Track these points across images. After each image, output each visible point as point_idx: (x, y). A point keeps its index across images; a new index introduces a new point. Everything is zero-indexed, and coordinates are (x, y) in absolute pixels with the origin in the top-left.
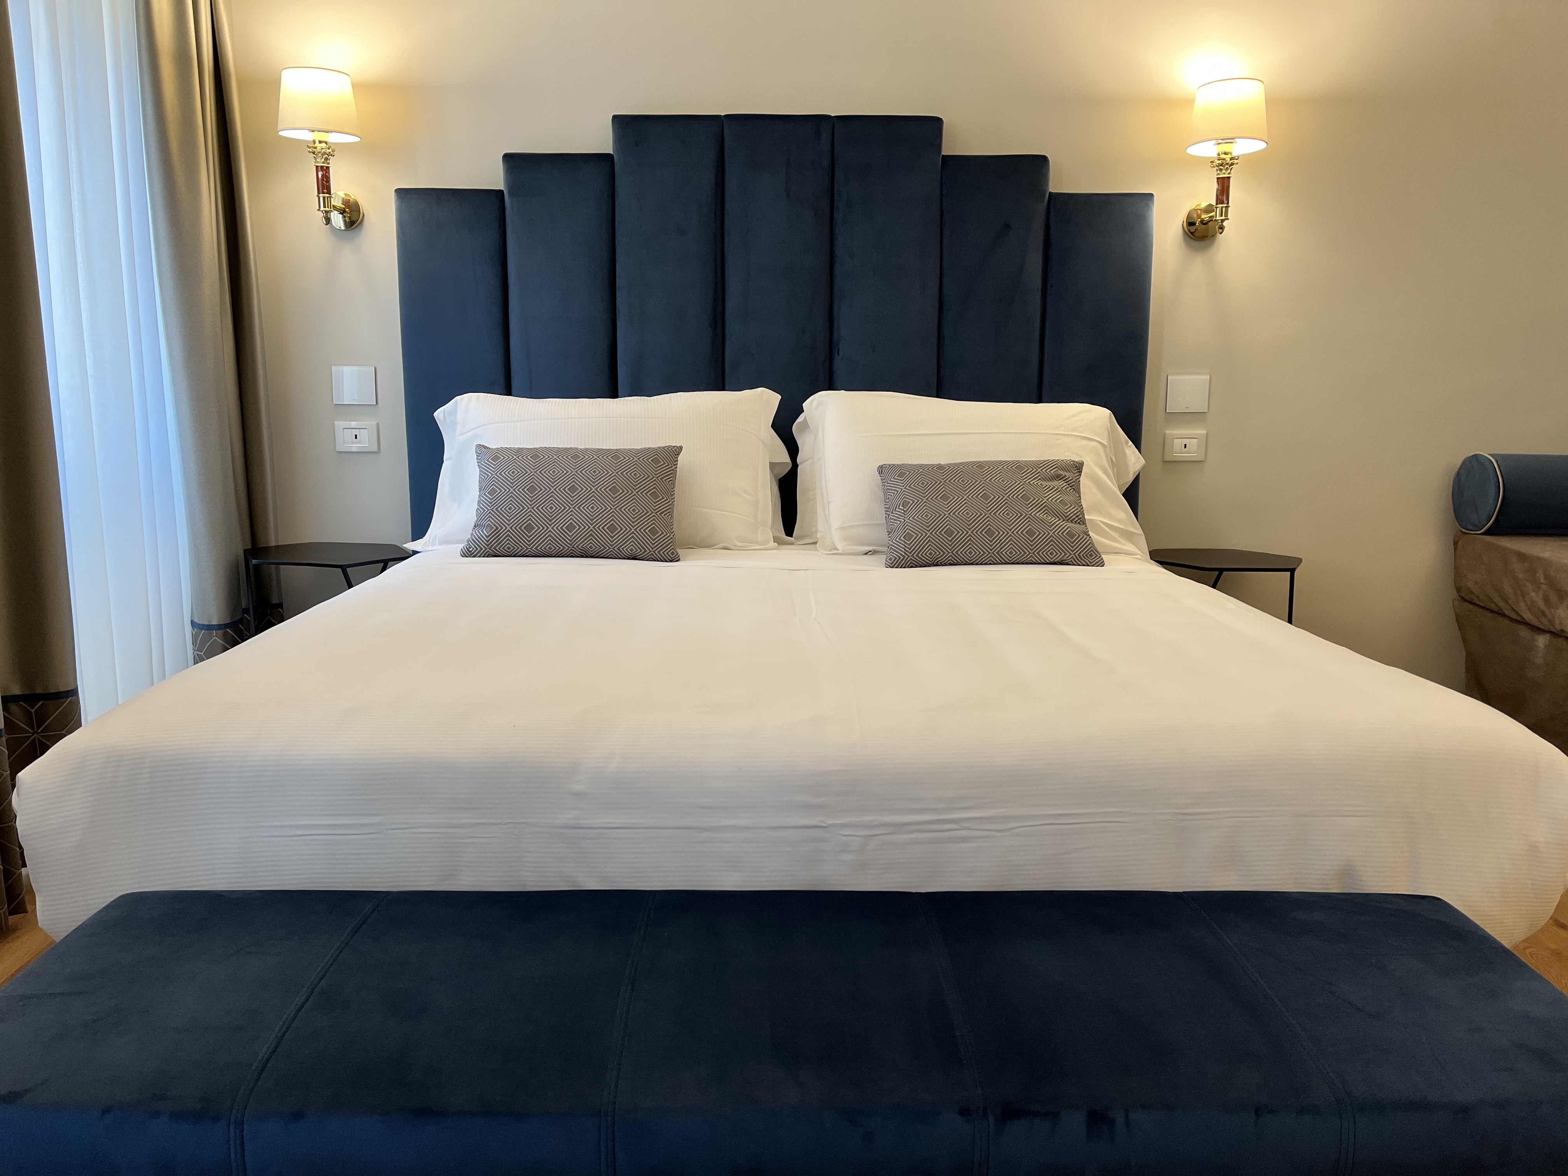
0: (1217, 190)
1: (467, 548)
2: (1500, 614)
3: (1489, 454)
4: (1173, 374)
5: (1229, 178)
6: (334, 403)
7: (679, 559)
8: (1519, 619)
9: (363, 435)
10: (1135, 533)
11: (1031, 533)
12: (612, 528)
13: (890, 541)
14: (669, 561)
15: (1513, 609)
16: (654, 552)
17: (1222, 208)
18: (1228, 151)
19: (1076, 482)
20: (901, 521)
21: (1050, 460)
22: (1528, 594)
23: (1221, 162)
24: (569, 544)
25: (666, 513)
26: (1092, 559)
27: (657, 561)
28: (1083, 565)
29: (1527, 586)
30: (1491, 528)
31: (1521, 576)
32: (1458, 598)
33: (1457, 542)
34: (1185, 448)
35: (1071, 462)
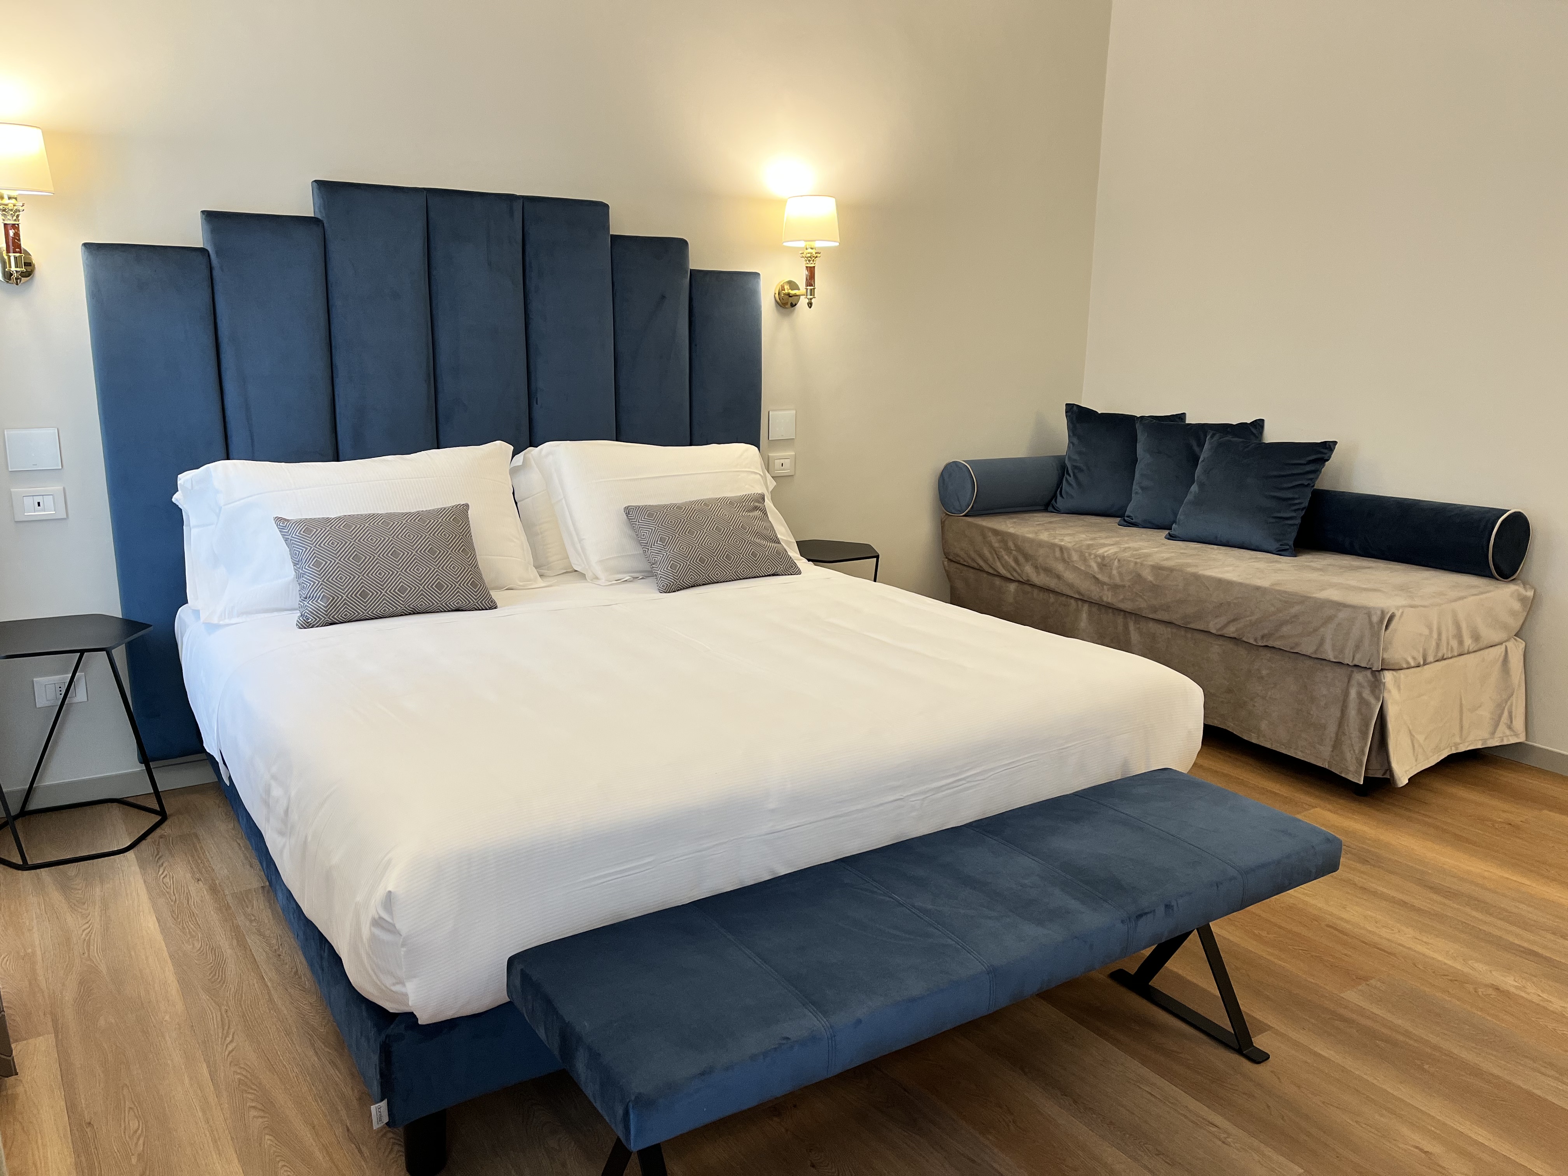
0: (807, 275)
1: (304, 620)
2: (981, 570)
3: (964, 461)
4: (772, 410)
6: (10, 470)
7: (497, 606)
8: (995, 573)
9: (48, 501)
10: (791, 542)
11: (754, 554)
12: (440, 586)
13: (658, 570)
14: (490, 609)
15: (991, 567)
16: (477, 603)
17: (811, 290)
18: (813, 247)
19: (765, 510)
20: (664, 555)
21: (746, 495)
22: (1002, 557)
23: (809, 255)
24: (403, 605)
25: (476, 566)
26: (793, 570)
27: (480, 610)
28: (789, 575)
29: (1001, 552)
30: (969, 511)
31: (996, 545)
32: (947, 560)
33: (944, 522)
34: (782, 466)
35: (757, 495)
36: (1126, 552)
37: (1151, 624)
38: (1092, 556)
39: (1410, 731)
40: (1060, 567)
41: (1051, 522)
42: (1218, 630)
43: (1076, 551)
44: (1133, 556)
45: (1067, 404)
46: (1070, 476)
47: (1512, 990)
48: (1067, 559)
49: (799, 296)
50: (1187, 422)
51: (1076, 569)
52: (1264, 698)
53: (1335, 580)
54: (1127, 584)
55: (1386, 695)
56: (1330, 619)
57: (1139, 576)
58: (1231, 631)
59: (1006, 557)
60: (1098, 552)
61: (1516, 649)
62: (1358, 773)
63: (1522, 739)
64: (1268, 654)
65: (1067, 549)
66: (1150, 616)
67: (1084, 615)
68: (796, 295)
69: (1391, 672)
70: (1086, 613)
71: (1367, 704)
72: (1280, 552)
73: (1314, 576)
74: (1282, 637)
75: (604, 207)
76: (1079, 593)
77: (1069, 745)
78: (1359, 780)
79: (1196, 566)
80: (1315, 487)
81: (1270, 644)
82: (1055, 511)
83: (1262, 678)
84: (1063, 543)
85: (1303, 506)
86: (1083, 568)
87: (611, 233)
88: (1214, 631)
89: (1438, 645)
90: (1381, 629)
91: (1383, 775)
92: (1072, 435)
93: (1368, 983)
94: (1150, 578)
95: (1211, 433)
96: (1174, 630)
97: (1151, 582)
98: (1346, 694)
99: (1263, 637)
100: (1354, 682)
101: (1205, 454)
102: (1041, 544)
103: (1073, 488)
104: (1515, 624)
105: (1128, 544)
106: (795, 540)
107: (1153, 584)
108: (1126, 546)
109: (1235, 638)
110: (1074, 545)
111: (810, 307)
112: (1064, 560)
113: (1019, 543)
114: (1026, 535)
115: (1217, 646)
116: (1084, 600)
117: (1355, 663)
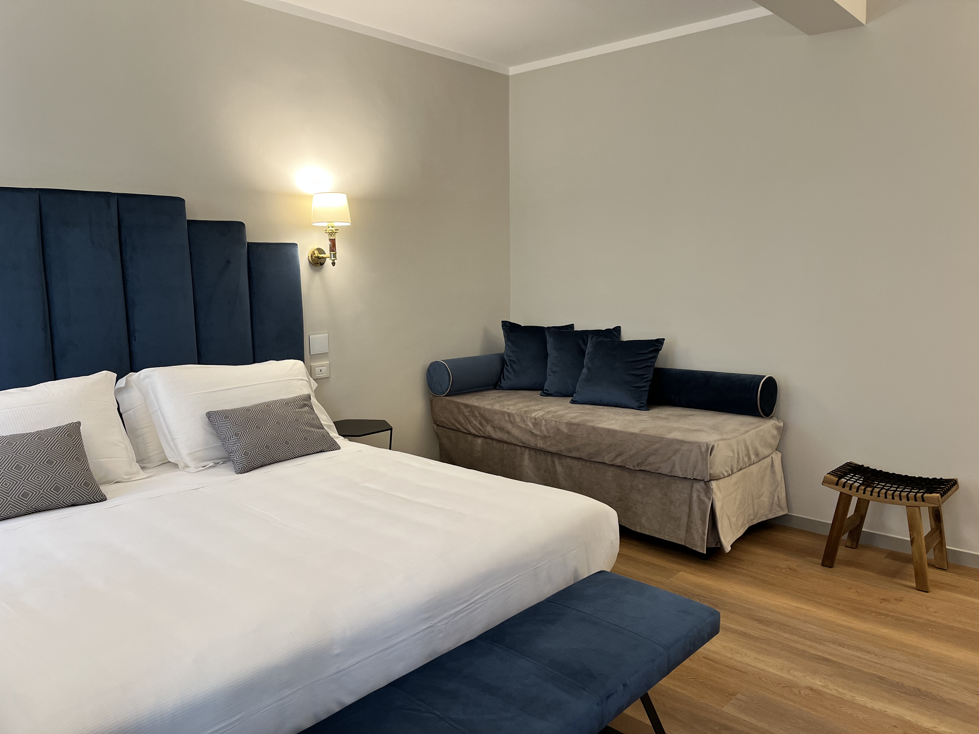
0: (330, 245)
2: (458, 431)
3: (442, 361)
4: (311, 334)
5: (335, 239)
7: (106, 498)
8: (468, 432)
10: (331, 425)
11: (306, 439)
12: (57, 489)
13: (234, 458)
14: (101, 501)
15: (465, 429)
16: (90, 498)
17: (334, 254)
18: (333, 226)
19: (312, 406)
20: (238, 446)
21: (297, 396)
22: (472, 422)
23: (331, 231)
24: (26, 507)
25: (88, 470)
26: (336, 446)
27: (92, 503)
28: (332, 450)
29: (470, 418)
30: (448, 393)
31: (467, 414)
32: (435, 425)
33: (432, 400)
34: (321, 371)
35: (305, 395)
36: (549, 415)
37: (569, 460)
38: (529, 419)
39: (728, 517)
40: (509, 427)
41: (499, 397)
42: (610, 462)
43: (518, 415)
44: (553, 417)
45: (502, 321)
46: (508, 366)
47: (821, 688)
49: (325, 258)
50: (575, 330)
51: (519, 427)
52: (642, 503)
53: (675, 425)
54: (552, 435)
55: (714, 496)
56: (677, 451)
57: (559, 430)
58: (618, 462)
59: (474, 421)
60: (532, 416)
61: (777, 457)
62: (702, 546)
63: (785, 512)
64: (641, 475)
65: (512, 414)
66: (568, 455)
67: (526, 456)
68: (323, 258)
69: (715, 481)
70: (527, 455)
71: (704, 502)
72: (639, 408)
73: (663, 423)
74: (650, 464)
75: (181, 201)
76: (522, 443)
77: (540, 565)
78: (704, 551)
79: (593, 421)
80: (655, 367)
81: (643, 468)
82: (500, 389)
83: (640, 490)
84: (509, 411)
85: (649, 379)
86: (524, 427)
87: (187, 219)
88: (608, 463)
89: (738, 461)
90: (708, 456)
91: (716, 545)
92: (507, 340)
93: (736, 697)
94: (566, 431)
95: (591, 336)
96: (583, 463)
97: (566, 433)
98: (691, 497)
99: (638, 464)
100: (694, 490)
101: (589, 349)
102: (495, 412)
103: (510, 373)
104: (775, 443)
105: (549, 408)
106: (333, 422)
107: (568, 434)
108: (548, 410)
109: (621, 466)
110: (516, 412)
111: (334, 266)
112: (511, 422)
113: (482, 412)
114: (486, 407)
115: (610, 473)
116: (526, 447)
117: (694, 477)
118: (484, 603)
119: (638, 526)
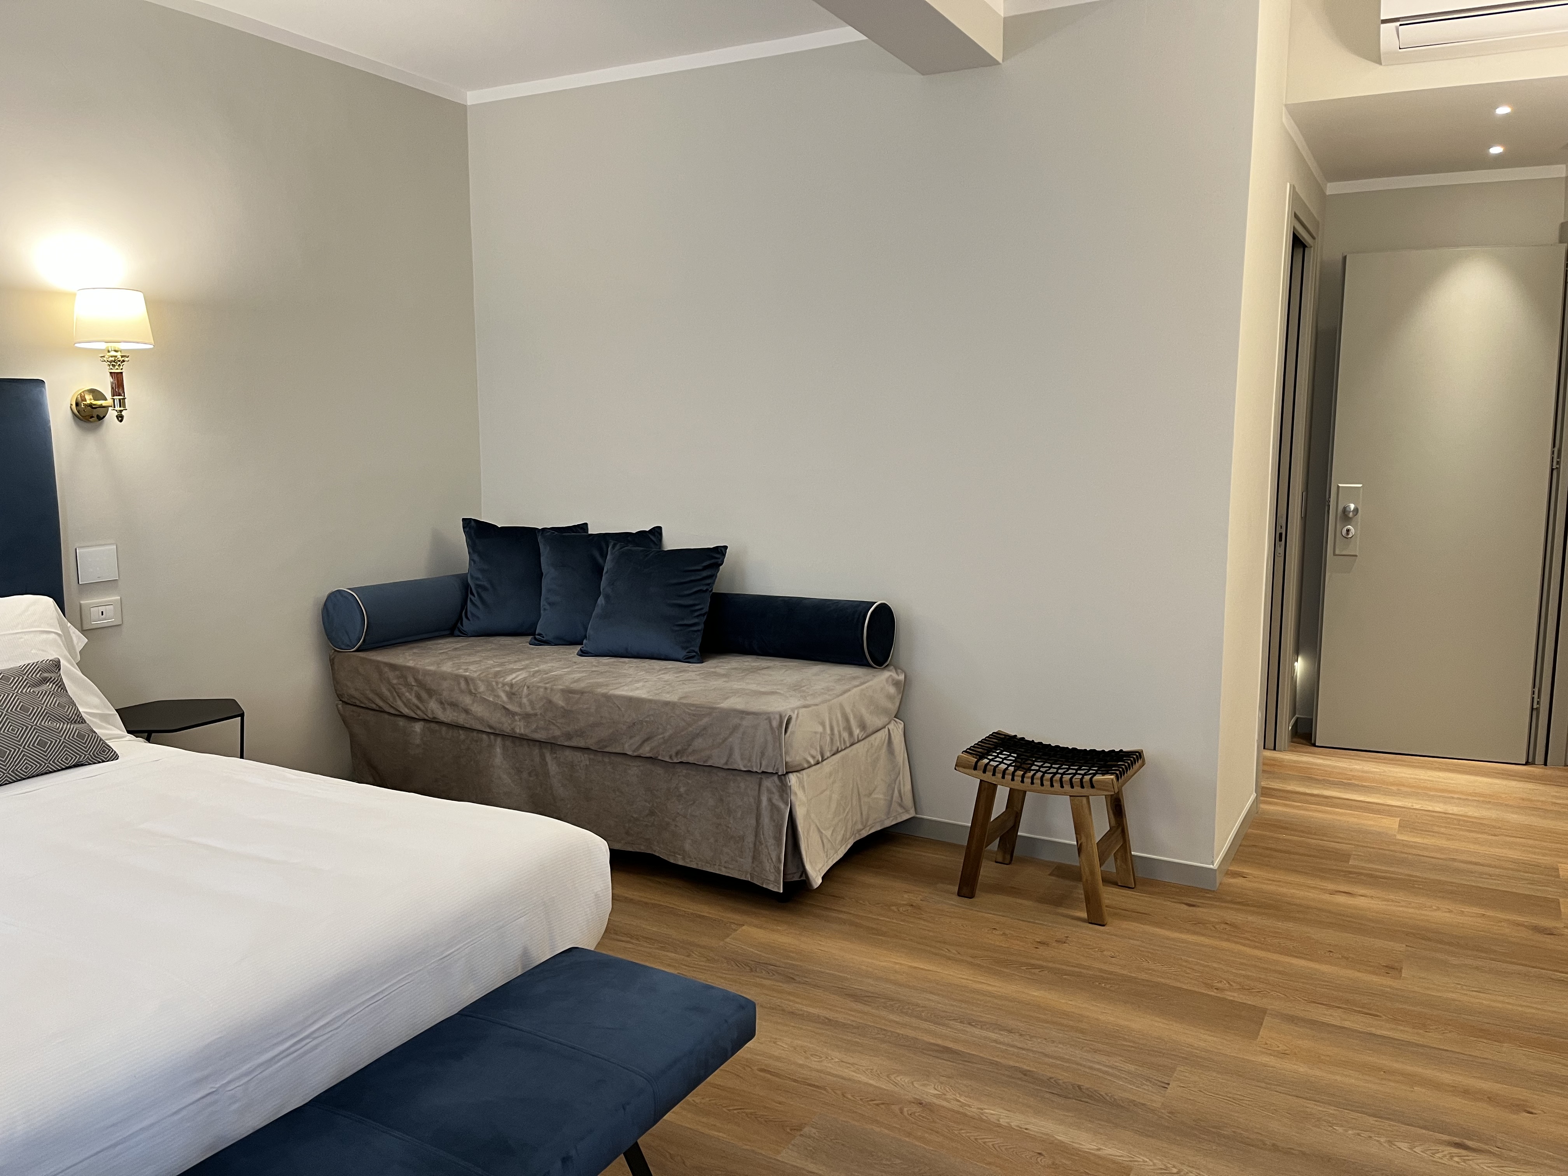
0: (112, 383)
2: (380, 710)
3: (349, 589)
4: (80, 547)
5: (122, 373)
8: (397, 713)
10: (111, 714)
11: (42, 744)
15: (392, 707)
17: (120, 400)
18: (117, 349)
19: (62, 680)
21: (28, 665)
22: (403, 694)
23: (113, 359)
26: (106, 755)
28: (100, 762)
29: (400, 689)
30: (360, 646)
31: (395, 681)
32: (341, 702)
33: (333, 659)
34: (102, 615)
35: (48, 662)
36: (536, 677)
37: (568, 752)
38: (500, 686)
39: (818, 829)
40: (467, 700)
41: (456, 649)
42: (634, 751)
43: (482, 681)
44: (542, 680)
45: (463, 519)
46: (474, 596)
48: (473, 691)
49: (106, 407)
50: (590, 532)
51: (484, 701)
52: (685, 817)
53: (736, 685)
54: (539, 712)
55: (793, 798)
56: (736, 728)
57: (550, 702)
58: (646, 750)
60: (506, 680)
61: (897, 729)
62: (777, 882)
63: (912, 814)
64: (684, 771)
65: (472, 679)
66: (566, 744)
67: (498, 750)
68: (101, 407)
69: (795, 774)
70: (501, 748)
71: (778, 810)
72: (687, 660)
73: (719, 683)
74: (694, 752)
76: (491, 727)
77: (451, 951)
78: (779, 888)
79: (607, 685)
80: (713, 591)
81: (684, 759)
82: (461, 635)
83: (681, 795)
84: (467, 674)
85: (703, 611)
86: (491, 699)
88: (630, 753)
89: (832, 740)
90: (781, 733)
91: (800, 878)
92: (472, 552)
93: (802, 1133)
94: (561, 703)
95: (612, 543)
96: (592, 756)
97: (562, 707)
98: (759, 802)
99: (677, 754)
100: (763, 789)
101: (609, 564)
102: (444, 677)
103: (478, 607)
104: (893, 707)
105: (538, 666)
106: (116, 710)
107: (565, 710)
108: (537, 669)
109: (651, 757)
110: (480, 675)
111: (121, 421)
112: (470, 693)
113: (420, 677)
114: (427, 668)
115: (634, 770)
116: (497, 734)
117: (763, 769)
118: (331, 1033)
119: (679, 855)
